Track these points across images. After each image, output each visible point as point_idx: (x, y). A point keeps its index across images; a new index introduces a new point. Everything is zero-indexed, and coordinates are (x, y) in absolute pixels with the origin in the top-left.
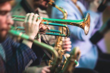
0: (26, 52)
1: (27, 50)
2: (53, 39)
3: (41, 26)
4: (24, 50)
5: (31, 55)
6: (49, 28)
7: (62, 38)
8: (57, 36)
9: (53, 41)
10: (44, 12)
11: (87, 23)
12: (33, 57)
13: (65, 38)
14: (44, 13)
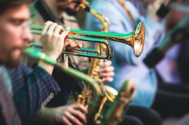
0: (43, 80)
1: (44, 77)
2: (85, 62)
3: (68, 41)
4: (41, 77)
5: (50, 85)
6: (81, 46)
7: (100, 62)
8: (92, 59)
9: (84, 64)
10: (72, 18)
11: (141, 38)
12: (55, 89)
13: (104, 61)
14: (71, 21)
